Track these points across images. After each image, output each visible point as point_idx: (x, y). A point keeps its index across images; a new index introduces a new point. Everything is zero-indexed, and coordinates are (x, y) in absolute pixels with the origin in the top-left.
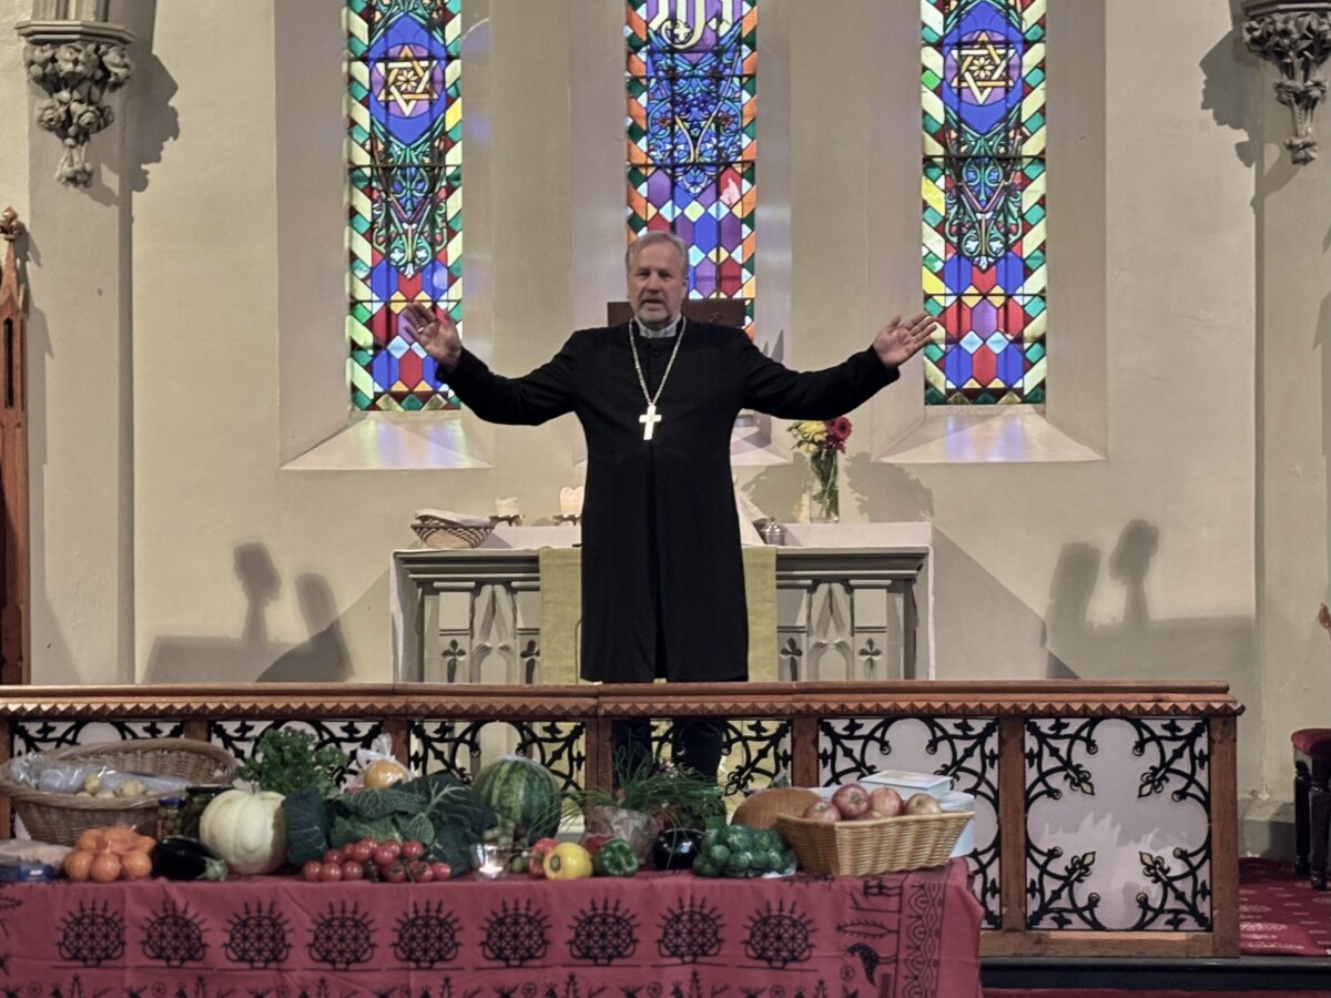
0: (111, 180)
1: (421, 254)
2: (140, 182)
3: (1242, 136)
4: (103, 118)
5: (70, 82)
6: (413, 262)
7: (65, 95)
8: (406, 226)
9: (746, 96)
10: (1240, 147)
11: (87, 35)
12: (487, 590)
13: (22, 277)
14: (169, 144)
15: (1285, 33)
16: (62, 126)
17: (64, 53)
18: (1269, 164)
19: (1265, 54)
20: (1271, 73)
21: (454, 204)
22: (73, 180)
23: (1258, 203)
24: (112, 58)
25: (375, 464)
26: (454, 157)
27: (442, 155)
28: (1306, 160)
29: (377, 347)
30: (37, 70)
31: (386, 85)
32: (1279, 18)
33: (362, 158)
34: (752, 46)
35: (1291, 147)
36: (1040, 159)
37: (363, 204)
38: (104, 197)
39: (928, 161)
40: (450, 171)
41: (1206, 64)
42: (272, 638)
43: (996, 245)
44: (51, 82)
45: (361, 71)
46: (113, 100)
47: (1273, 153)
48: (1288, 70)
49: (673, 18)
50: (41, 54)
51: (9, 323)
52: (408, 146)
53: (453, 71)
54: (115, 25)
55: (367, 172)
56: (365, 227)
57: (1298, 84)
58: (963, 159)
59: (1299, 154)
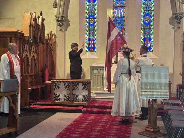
0: (63, 30)
2: (66, 30)
3: (173, 26)
4: (63, 24)
5: (60, 21)
6: (92, 38)
7: (59, 22)
8: (91, 35)
9: (124, 22)
11: (61, 16)
12: (98, 70)
13: (55, 39)
14: (69, 27)
15: (177, 16)
16: (59, 25)
17: (59, 18)
18: (176, 29)
19: (175, 18)
20: (176, 20)
21: (96, 32)
22: (60, 30)
23: (174, 33)
24: (64, 19)
25: (88, 57)
26: (96, 28)
28: (179, 29)
29: (88, 46)
30: (57, 20)
31: (89, 21)
32: (177, 15)
33: (87, 28)
34: (125, 17)
35: (178, 27)
36: (153, 28)
37: (87, 32)
38: (63, 32)
39: (142, 28)
43: (148, 37)
44: (58, 21)
45: (87, 20)
46: (64, 23)
47: (176, 28)
48: (178, 20)
49: (117, 15)
50: (57, 18)
51: (54, 44)
52: (91, 27)
53: (96, 20)
54: (64, 15)
56: (87, 35)
57: (179, 21)
58: (145, 28)
59: (179, 28)
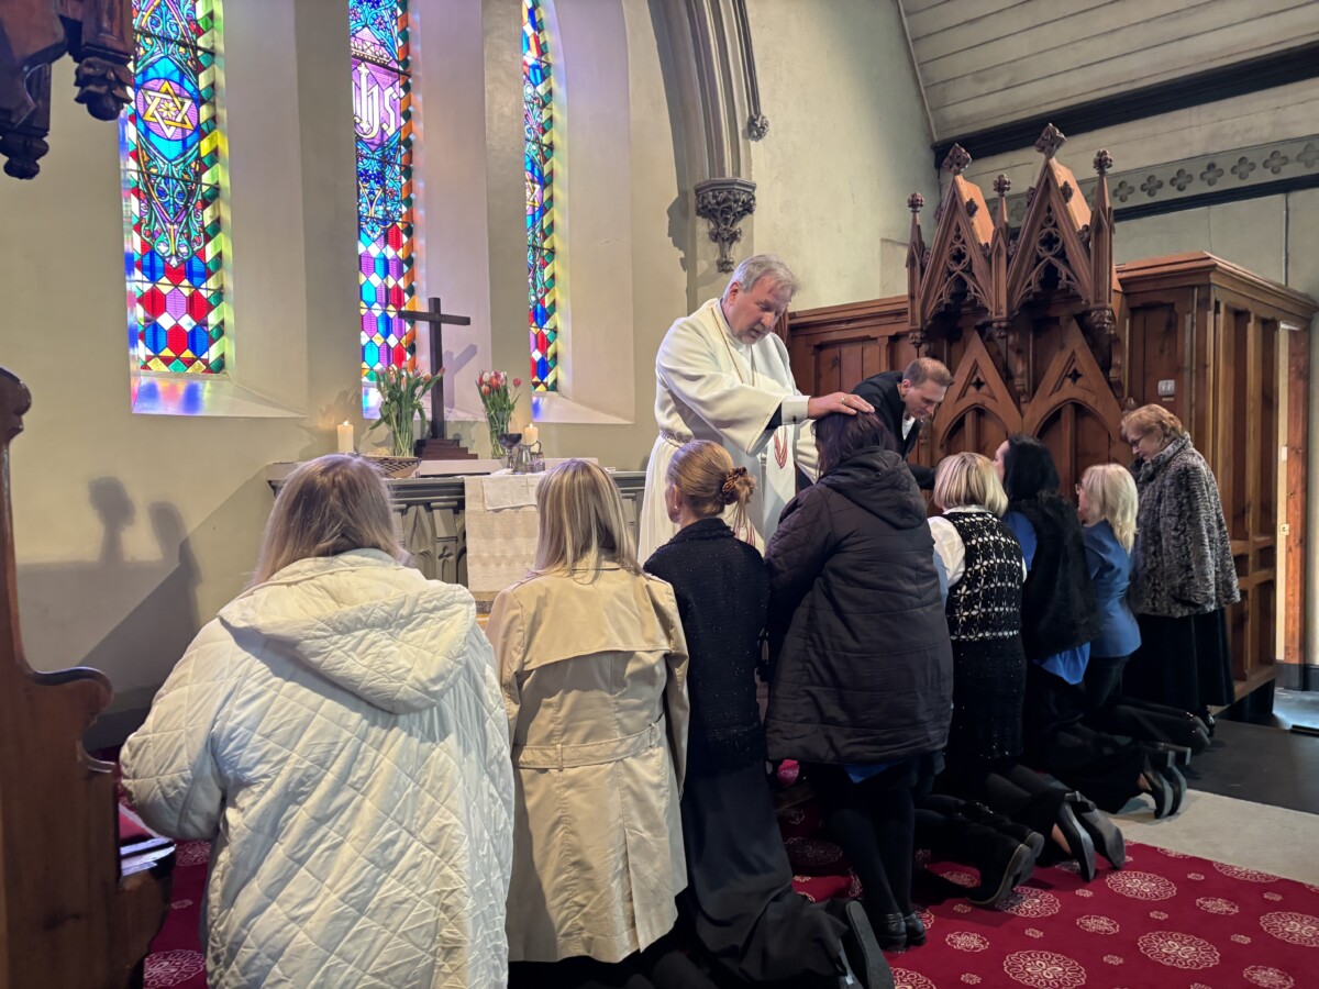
1: (184, 250)
6: (176, 255)
8: (168, 225)
10: (682, 259)
12: (413, 508)
18: (699, 272)
20: (703, 227)
26: (208, 178)
27: (198, 175)
29: (148, 321)
36: (552, 251)
40: (205, 188)
41: (669, 212)
42: (127, 558)
47: (704, 265)
52: (170, 161)
55: (135, 175)
59: (724, 267)
